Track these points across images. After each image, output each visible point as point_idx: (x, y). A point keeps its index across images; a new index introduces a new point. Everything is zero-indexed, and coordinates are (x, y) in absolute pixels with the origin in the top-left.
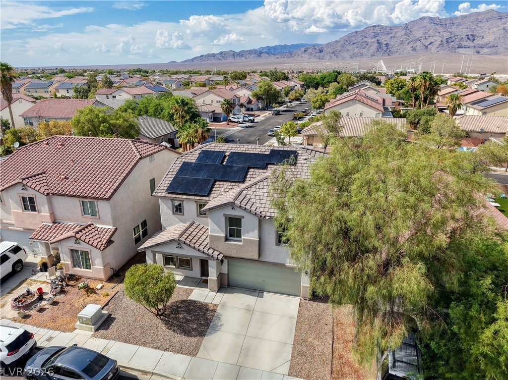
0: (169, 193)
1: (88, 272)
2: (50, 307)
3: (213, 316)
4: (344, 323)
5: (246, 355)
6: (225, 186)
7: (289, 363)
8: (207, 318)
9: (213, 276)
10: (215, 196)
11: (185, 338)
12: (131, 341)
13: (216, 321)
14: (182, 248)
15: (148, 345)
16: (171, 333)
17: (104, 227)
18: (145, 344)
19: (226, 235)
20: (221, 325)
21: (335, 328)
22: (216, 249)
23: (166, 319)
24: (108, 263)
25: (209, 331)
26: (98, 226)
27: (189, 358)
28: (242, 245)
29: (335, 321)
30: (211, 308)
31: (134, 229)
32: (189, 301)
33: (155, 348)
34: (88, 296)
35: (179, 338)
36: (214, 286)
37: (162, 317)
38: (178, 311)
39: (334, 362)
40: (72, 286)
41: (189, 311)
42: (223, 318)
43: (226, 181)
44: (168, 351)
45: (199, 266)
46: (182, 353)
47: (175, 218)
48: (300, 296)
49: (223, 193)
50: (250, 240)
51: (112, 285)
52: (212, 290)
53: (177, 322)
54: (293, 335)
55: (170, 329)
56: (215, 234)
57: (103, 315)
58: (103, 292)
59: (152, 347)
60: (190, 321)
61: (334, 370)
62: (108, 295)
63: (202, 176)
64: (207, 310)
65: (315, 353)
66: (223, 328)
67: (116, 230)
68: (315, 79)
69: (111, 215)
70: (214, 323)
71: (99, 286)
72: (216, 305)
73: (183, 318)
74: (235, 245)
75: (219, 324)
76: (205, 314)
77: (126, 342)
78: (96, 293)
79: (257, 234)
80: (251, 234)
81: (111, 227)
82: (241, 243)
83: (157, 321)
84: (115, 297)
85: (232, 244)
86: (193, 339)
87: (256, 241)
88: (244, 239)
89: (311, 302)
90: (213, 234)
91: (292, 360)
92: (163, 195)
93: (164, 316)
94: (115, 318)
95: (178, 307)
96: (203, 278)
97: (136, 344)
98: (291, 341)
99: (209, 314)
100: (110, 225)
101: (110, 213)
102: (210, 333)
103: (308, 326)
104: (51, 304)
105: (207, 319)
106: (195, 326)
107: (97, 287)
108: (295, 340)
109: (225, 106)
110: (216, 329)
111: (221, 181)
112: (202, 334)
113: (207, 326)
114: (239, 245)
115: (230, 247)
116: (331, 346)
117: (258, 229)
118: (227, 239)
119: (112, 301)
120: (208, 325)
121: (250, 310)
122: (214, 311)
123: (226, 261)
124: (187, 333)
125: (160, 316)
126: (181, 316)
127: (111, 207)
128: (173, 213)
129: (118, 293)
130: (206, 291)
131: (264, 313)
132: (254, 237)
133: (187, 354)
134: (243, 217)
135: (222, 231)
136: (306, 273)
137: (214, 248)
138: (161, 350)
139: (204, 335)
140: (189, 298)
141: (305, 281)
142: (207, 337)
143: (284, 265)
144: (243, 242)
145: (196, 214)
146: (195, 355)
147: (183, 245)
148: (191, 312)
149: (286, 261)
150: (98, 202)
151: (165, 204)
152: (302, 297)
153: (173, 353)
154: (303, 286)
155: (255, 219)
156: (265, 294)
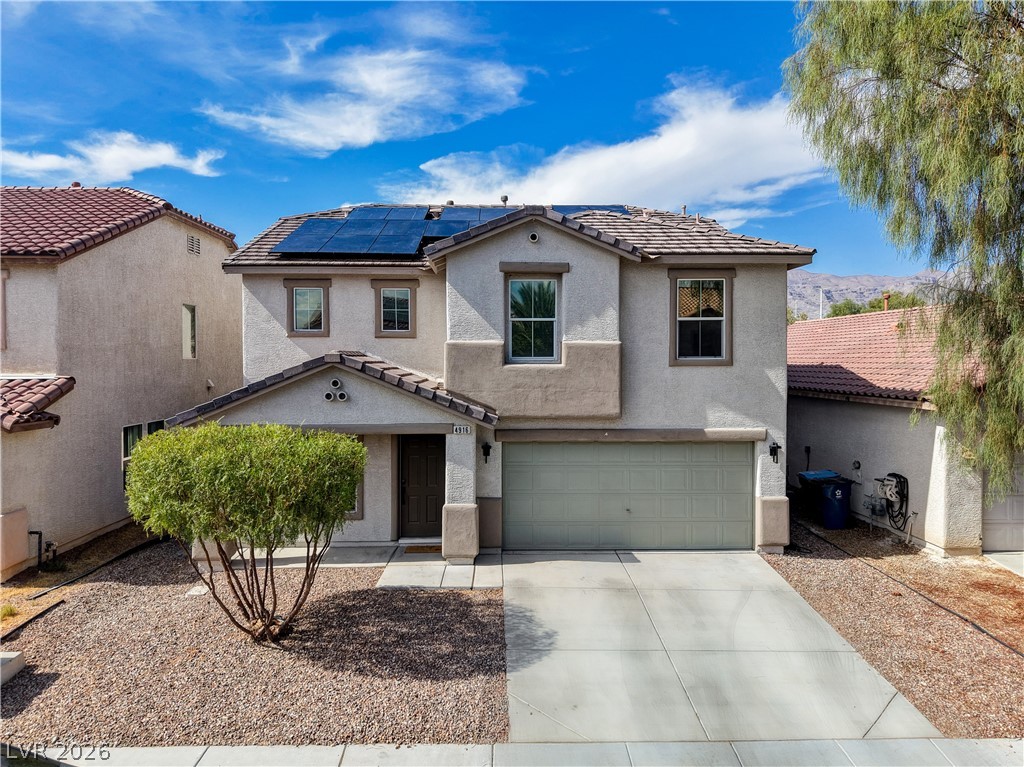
0: (283, 257)
3: (502, 617)
4: (941, 586)
5: (721, 704)
7: (903, 700)
8: (480, 623)
9: (461, 500)
11: (424, 688)
12: (158, 732)
13: (522, 627)
14: (349, 399)
15: (251, 735)
16: (348, 680)
17: (19, 377)
18: (231, 736)
19: (505, 346)
20: (549, 635)
21: (937, 600)
22: (470, 395)
23: (308, 644)
24: (24, 508)
25: (511, 655)
27: (479, 748)
28: (563, 371)
29: (912, 587)
30: (480, 599)
31: (126, 430)
32: (380, 592)
33: (293, 741)
36: (463, 537)
37: (286, 642)
38: (351, 618)
41: (399, 615)
42: (542, 616)
44: (363, 741)
45: (389, 498)
46: (437, 740)
50: (592, 348)
52: (455, 562)
53: (364, 645)
54: (829, 627)
55: (342, 669)
56: (468, 342)
59: (278, 741)
60: (417, 637)
62: (13, 614)
64: (468, 604)
65: (960, 660)
66: (562, 641)
67: (70, 384)
69: (59, 330)
70: (518, 632)
72: (495, 591)
73: (380, 632)
74: (539, 371)
75: (540, 633)
76: (465, 615)
79: (616, 321)
80: (593, 323)
81: (51, 376)
82: (562, 365)
84: (48, 616)
85: (528, 370)
87: (611, 347)
88: (570, 347)
90: (461, 341)
91: (905, 691)
92: (263, 262)
93: (294, 639)
94: (56, 676)
95: (345, 609)
96: (405, 542)
97: (187, 743)
99: (484, 613)
100: (49, 370)
101: (53, 319)
102: (521, 662)
105: (484, 625)
106: (447, 648)
108: (852, 640)
112: (491, 667)
113: (497, 643)
114: (553, 372)
115: (520, 380)
116: (982, 637)
117: (616, 304)
118: (506, 361)
120: (497, 640)
121: (623, 590)
122: (495, 604)
123: (497, 447)
124: (426, 671)
125: (276, 639)
126: (371, 629)
127: (60, 302)
128: (290, 334)
130: (436, 566)
131: (679, 591)
132: (603, 336)
134: (558, 272)
135: (494, 326)
136: (774, 451)
137: (465, 393)
138: (327, 742)
139: (502, 669)
140: (378, 585)
141: (768, 483)
142: (514, 674)
143: (701, 432)
144: (568, 357)
145: (371, 327)
146: (501, 735)
147: (353, 386)
148: (407, 615)
149: (705, 418)
150: (8, 281)
151: (265, 303)
152: (764, 546)
153: (394, 746)
154: (764, 503)
155: (608, 271)
156: (639, 555)
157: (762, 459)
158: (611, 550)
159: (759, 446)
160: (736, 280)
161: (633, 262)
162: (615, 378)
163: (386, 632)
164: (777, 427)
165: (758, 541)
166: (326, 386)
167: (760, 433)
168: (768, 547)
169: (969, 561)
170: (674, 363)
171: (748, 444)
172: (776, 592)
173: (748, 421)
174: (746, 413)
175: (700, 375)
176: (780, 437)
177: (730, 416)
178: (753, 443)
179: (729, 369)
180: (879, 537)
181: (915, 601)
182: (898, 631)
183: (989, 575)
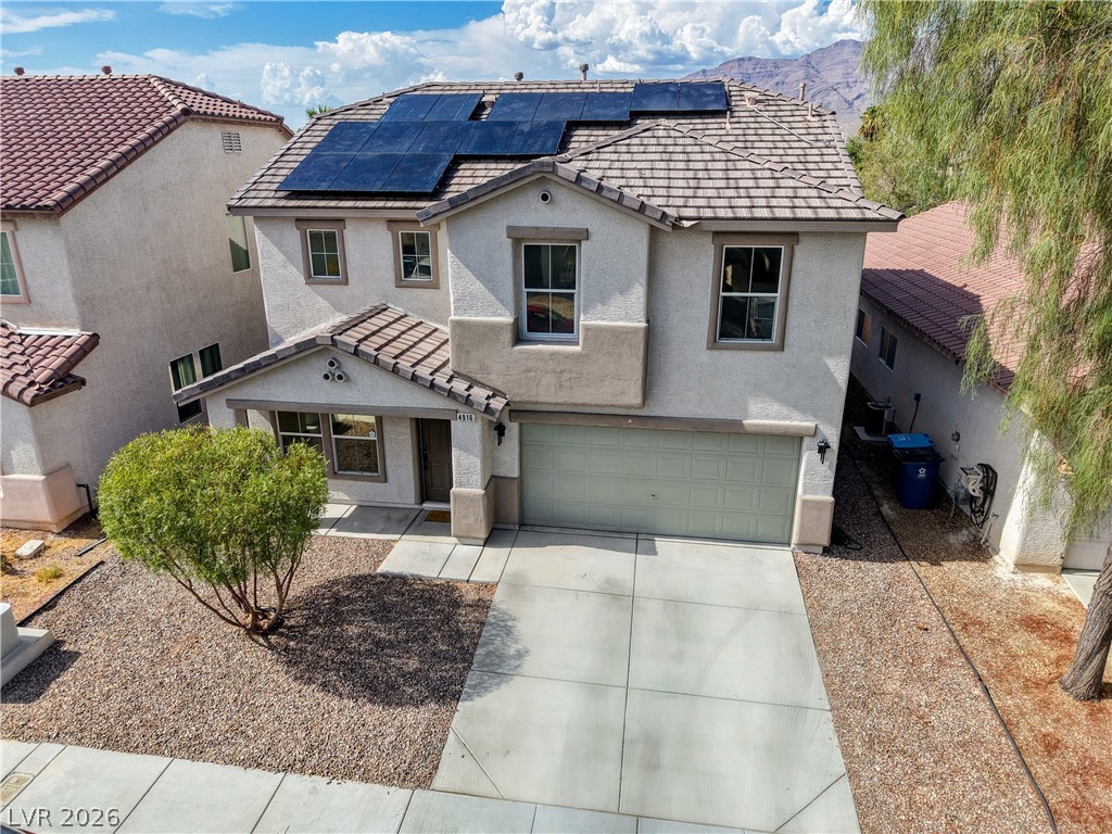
0: (292, 195)
3: (483, 624)
4: (984, 618)
5: (652, 766)
6: (495, 173)
7: (845, 787)
8: (458, 631)
9: (468, 485)
11: (373, 713)
12: (137, 738)
13: (498, 642)
14: (348, 380)
15: (211, 751)
16: (312, 693)
17: (47, 332)
18: (195, 750)
19: (517, 321)
20: (520, 655)
21: (964, 641)
22: (478, 377)
23: (292, 643)
24: (68, 465)
25: (472, 678)
26: (24, 330)
27: (399, 795)
28: (579, 356)
29: (949, 616)
30: (471, 597)
31: (174, 365)
32: (380, 579)
33: (244, 763)
35: (344, 715)
36: (472, 520)
37: (273, 638)
38: (339, 614)
39: (1040, 770)
41: (383, 613)
42: (523, 628)
43: (497, 160)
44: (302, 771)
45: (410, 463)
46: (365, 779)
47: (313, 295)
48: (788, 544)
50: (612, 330)
51: (79, 544)
52: (464, 539)
53: (339, 651)
54: (817, 672)
55: (310, 681)
56: (473, 318)
57: (23, 644)
58: (46, 564)
59: (231, 760)
60: (392, 645)
61: (1053, 801)
62: (57, 576)
64: (456, 604)
65: (937, 737)
66: (529, 664)
67: (94, 340)
69: (74, 286)
70: (491, 648)
71: (29, 547)
72: (489, 587)
73: (359, 636)
74: (553, 354)
75: (512, 651)
76: (447, 619)
77: (110, 743)
78: (14, 572)
79: (642, 300)
80: (617, 303)
81: (75, 332)
82: (578, 349)
83: (256, 656)
84: (86, 580)
85: (540, 352)
86: (409, 715)
87: (635, 330)
88: (587, 329)
89: (836, 562)
90: (465, 318)
91: (853, 775)
92: (270, 203)
93: (282, 635)
94: (77, 654)
95: (337, 600)
96: (428, 506)
97: (157, 752)
98: (817, 695)
99: (465, 618)
100: (73, 326)
101: (66, 275)
102: (480, 688)
103: (859, 641)
105: (460, 635)
106: (413, 664)
107: (18, 552)
108: (832, 694)
110: (499, 669)
111: (480, 161)
112: (447, 693)
113: (464, 660)
114: (569, 356)
115: (531, 364)
116: (983, 706)
117: (643, 280)
118: (518, 339)
119: (75, 593)
120: (467, 658)
121: (619, 597)
122: (482, 605)
123: (513, 429)
124: (384, 692)
125: (265, 634)
126: (353, 630)
127: (70, 254)
128: (309, 280)
129: (103, 568)
130: (443, 544)
131: (676, 604)
132: (627, 317)
133: (387, 780)
134: (585, 234)
135: (502, 301)
136: (823, 449)
137: (472, 375)
138: (270, 768)
139: (457, 697)
140: (379, 570)
141: (814, 482)
142: (466, 703)
143: (738, 423)
144: (585, 340)
145: (390, 275)
146: (425, 782)
147: (350, 367)
148: (393, 615)
149: (745, 409)
150: (16, 233)
151: (279, 245)
152: (800, 545)
153: (327, 779)
154: (805, 502)
155: (635, 239)
156: (660, 543)
157: (809, 456)
158: (633, 534)
159: (807, 441)
160: (798, 249)
161: (662, 229)
162: (638, 365)
163: (365, 636)
164: (830, 423)
165: (794, 540)
167: (808, 428)
168: (806, 546)
169: (1041, 580)
170: (713, 345)
171: (795, 439)
172: (783, 614)
173: (796, 414)
174: (794, 407)
175: (743, 360)
176: (833, 435)
177: (775, 407)
178: (801, 438)
179: (778, 355)
180: (955, 528)
181: (939, 641)
182: (892, 686)
183: (1049, 604)
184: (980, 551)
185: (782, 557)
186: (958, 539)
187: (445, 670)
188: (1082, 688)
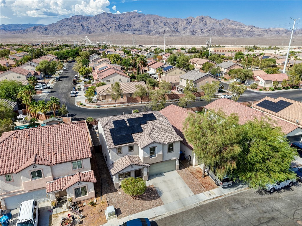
0: (116, 145)
1: (85, 197)
2: (83, 219)
3: (156, 189)
4: (194, 172)
5: (178, 196)
6: (137, 135)
8: (154, 191)
9: (145, 175)
10: (137, 141)
11: (155, 201)
12: (136, 212)
15: (144, 210)
16: (148, 202)
17: (86, 171)
20: (162, 191)
21: (194, 175)
22: (146, 163)
23: (140, 198)
25: (159, 195)
26: (82, 172)
29: (192, 173)
34: (95, 207)
35: (152, 202)
36: (146, 179)
37: (138, 199)
39: (203, 185)
40: (81, 207)
42: (160, 188)
43: (136, 133)
44: (153, 208)
45: (134, 173)
46: (159, 206)
47: (118, 156)
48: (175, 170)
49: (138, 138)
51: (100, 198)
53: (146, 197)
54: (185, 183)
55: (146, 201)
56: (146, 157)
58: (100, 202)
59: (147, 209)
60: (150, 195)
62: (104, 202)
63: (124, 133)
64: (151, 188)
65: (196, 185)
68: (63, 53)
70: (158, 191)
71: (95, 201)
72: (152, 185)
76: (152, 190)
78: (97, 204)
79: (162, 151)
80: (160, 152)
81: (91, 170)
82: (156, 157)
83: (138, 201)
85: (152, 159)
86: (157, 200)
87: (161, 154)
88: (157, 155)
89: (180, 170)
91: (192, 190)
92: (114, 147)
94: (119, 208)
98: (186, 185)
99: (154, 189)
102: (161, 195)
104: (82, 218)
106: (154, 195)
109: (32, 81)
110: (161, 193)
111: (134, 133)
112: (158, 197)
113: (157, 193)
114: (155, 158)
116: (198, 181)
117: (162, 149)
118: (150, 157)
119: (109, 203)
121: (165, 182)
122: (154, 187)
124: (153, 199)
125: (136, 199)
128: (117, 154)
129: (107, 199)
131: (170, 180)
133: (161, 205)
134: (157, 146)
135: (149, 154)
136: (178, 160)
138: (151, 209)
141: (177, 163)
142: (161, 197)
143: (171, 160)
145: (128, 151)
146: (163, 204)
147: (134, 166)
149: (171, 158)
151: (113, 151)
153: (156, 207)
154: (177, 165)
155: (161, 146)
156: (164, 174)
158: (160, 174)
160: (175, 144)
161: (163, 144)
162: (162, 156)
163: (147, 195)
165: (176, 169)
166: (130, 166)
167: (177, 158)
168: (177, 170)
169: (197, 167)
170: (168, 153)
171: (175, 160)
172: (179, 178)
174: (175, 157)
175: (171, 154)
176: (179, 158)
178: (176, 160)
179: (174, 152)
180: (187, 162)
181: (192, 176)
182: (191, 182)
183: (198, 169)
184: (191, 165)
185: (175, 172)
186: (188, 163)
187: (157, 195)
188: (203, 177)
